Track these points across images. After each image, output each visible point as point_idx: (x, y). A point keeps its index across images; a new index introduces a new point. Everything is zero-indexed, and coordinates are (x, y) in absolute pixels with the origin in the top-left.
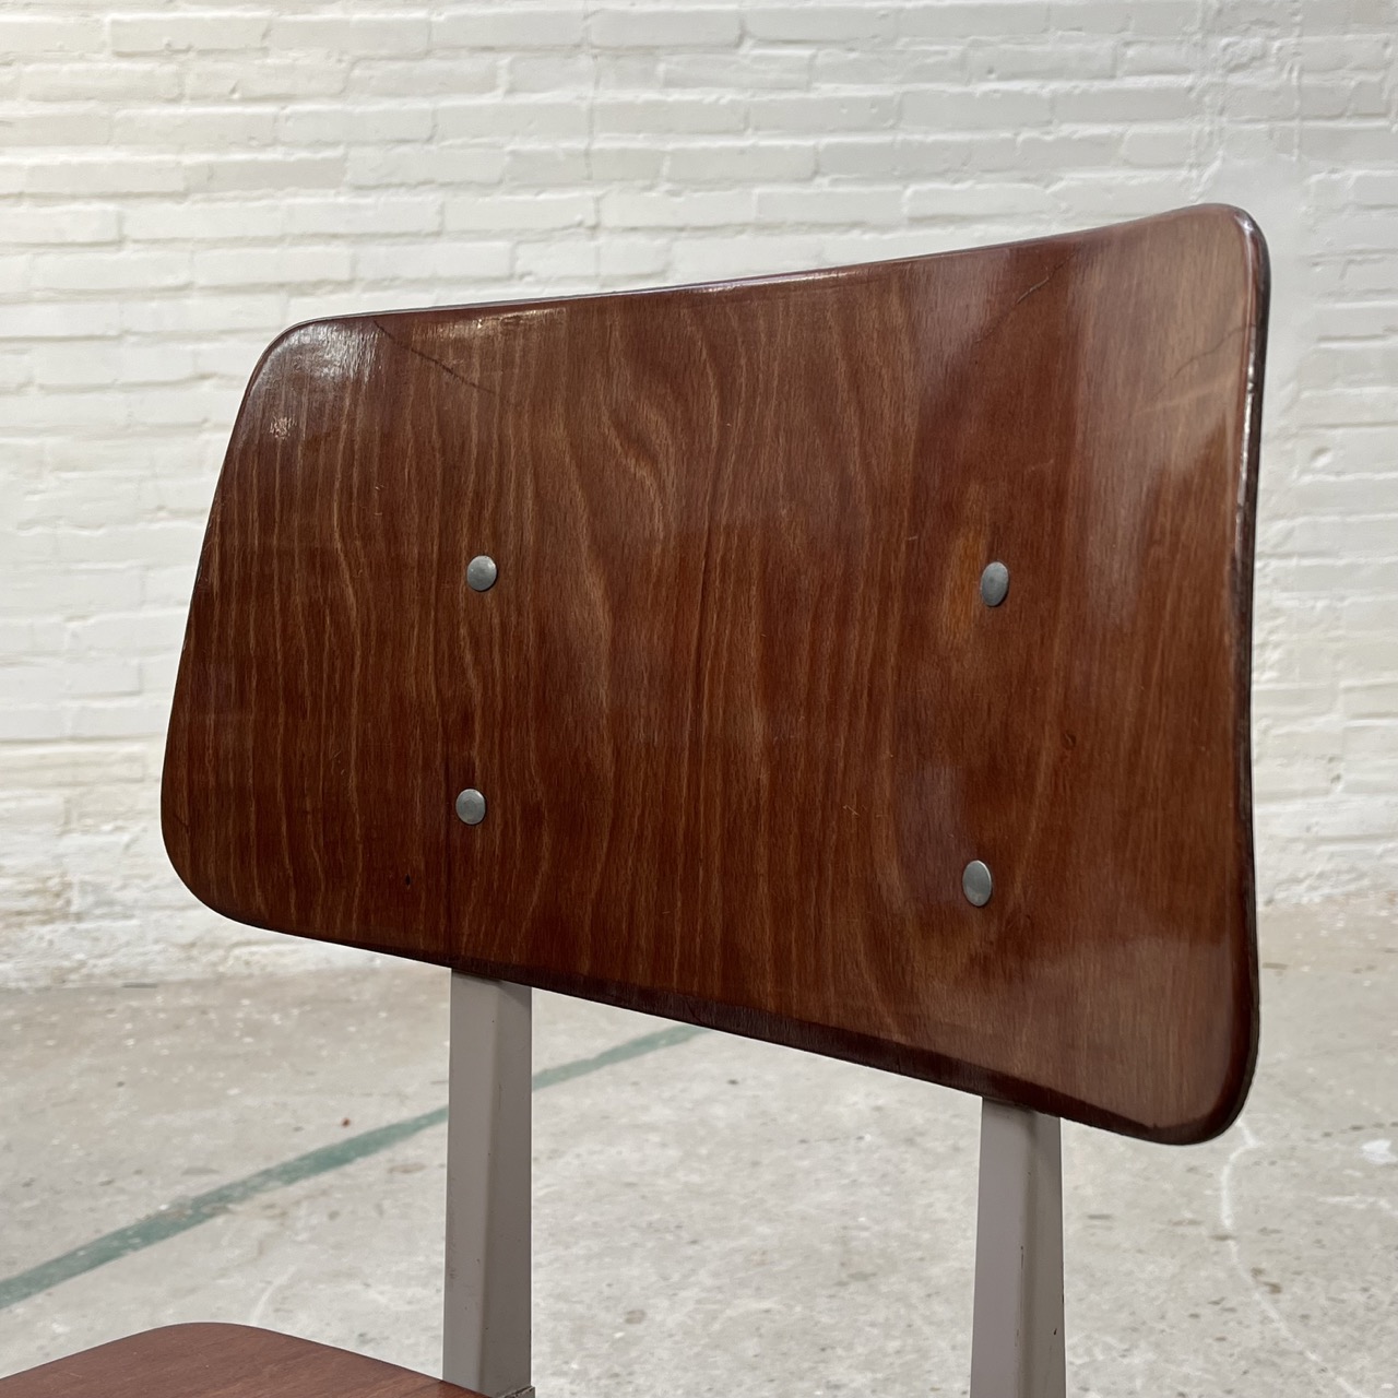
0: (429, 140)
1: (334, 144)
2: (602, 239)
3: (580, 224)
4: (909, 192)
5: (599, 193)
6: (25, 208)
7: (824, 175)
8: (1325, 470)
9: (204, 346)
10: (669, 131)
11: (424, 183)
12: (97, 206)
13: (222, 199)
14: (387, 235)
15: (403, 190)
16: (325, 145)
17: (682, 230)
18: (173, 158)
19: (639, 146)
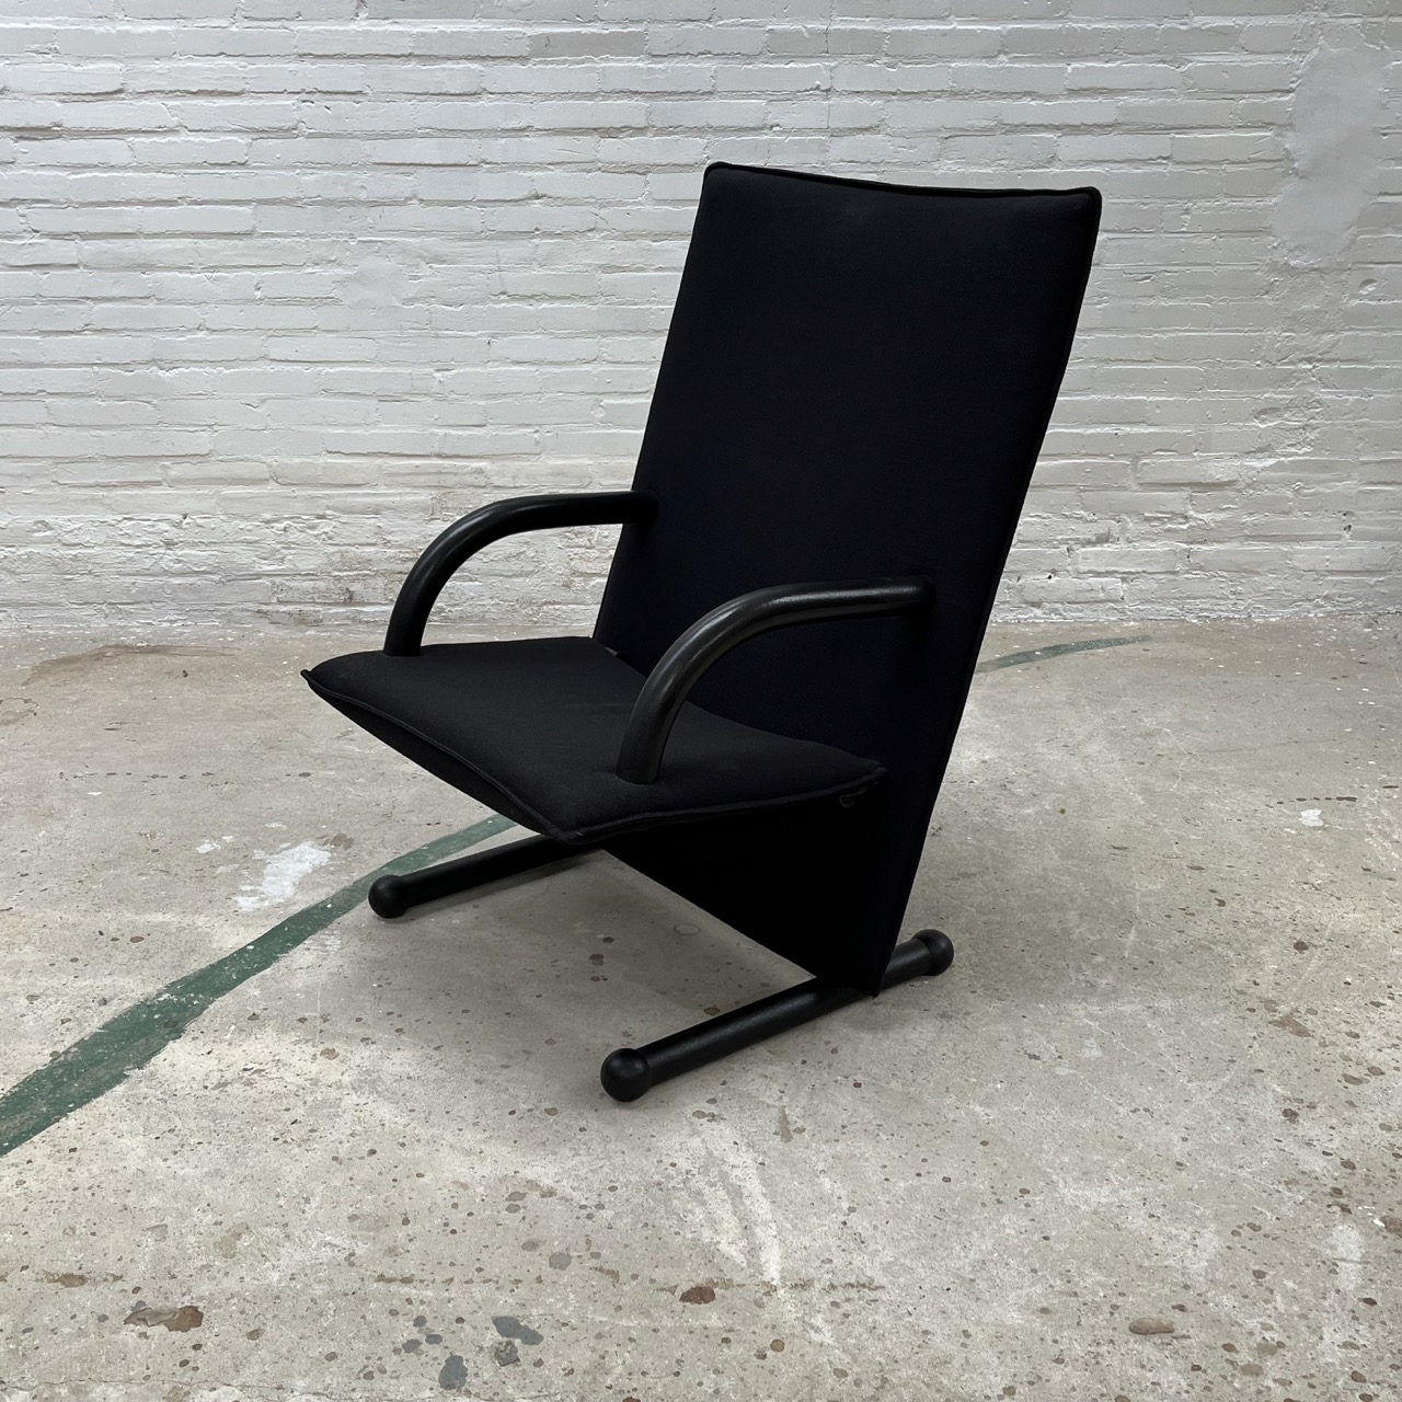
0: (708, 20)
1: (640, 21)
2: (834, 100)
3: (818, 88)
4: (1069, 68)
5: (833, 64)
6: (412, 65)
7: (1006, 53)
8: (1370, 296)
9: (537, 173)
10: (891, 16)
11: (703, 54)
12: (463, 65)
13: (552, 62)
14: (673, 93)
15: (688, 57)
16: (632, 21)
17: (894, 94)
18: (521, 29)
19: (866, 28)
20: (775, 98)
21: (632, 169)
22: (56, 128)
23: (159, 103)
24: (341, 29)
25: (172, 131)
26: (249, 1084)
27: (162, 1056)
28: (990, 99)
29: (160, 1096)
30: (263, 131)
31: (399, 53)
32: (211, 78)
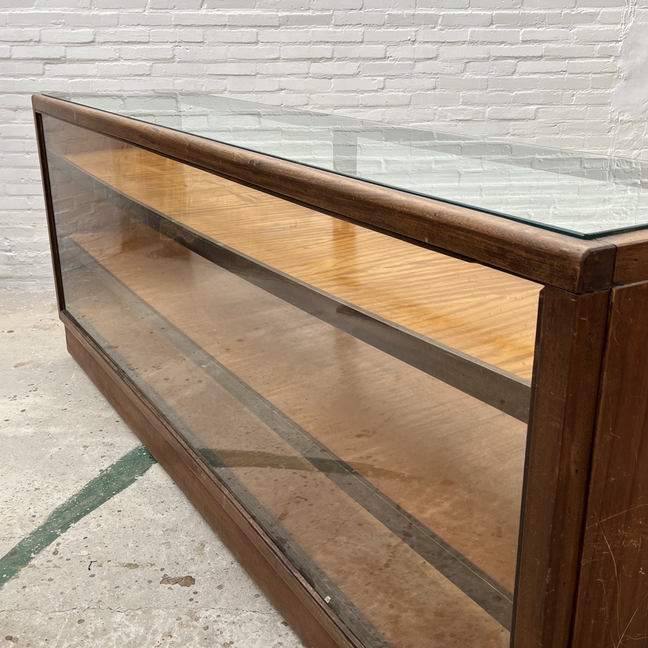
0: (361, 9)
1: (329, 10)
2: (416, 45)
3: (409, 40)
5: (416, 29)
6: (226, 29)
7: (494, 24)
9: (282, 79)
10: (442, 7)
11: (358, 24)
12: (249, 30)
13: (290, 28)
14: (344, 42)
15: (351, 26)
16: (326, 10)
17: (443, 43)
18: (275, 13)
19: (432, 13)
20: (390, 44)
21: (324, 77)
22: (63, 59)
23: (110, 47)
24: (194, 13)
25: (116, 60)
28: (486, 45)
30: (158, 60)
31: (220, 24)
32: (134, 36)
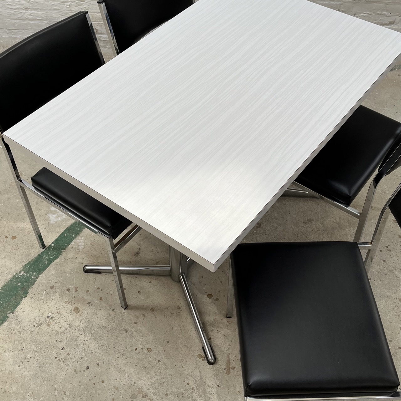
26: (49, 325)
27: (20, 306)
29: (19, 330)
